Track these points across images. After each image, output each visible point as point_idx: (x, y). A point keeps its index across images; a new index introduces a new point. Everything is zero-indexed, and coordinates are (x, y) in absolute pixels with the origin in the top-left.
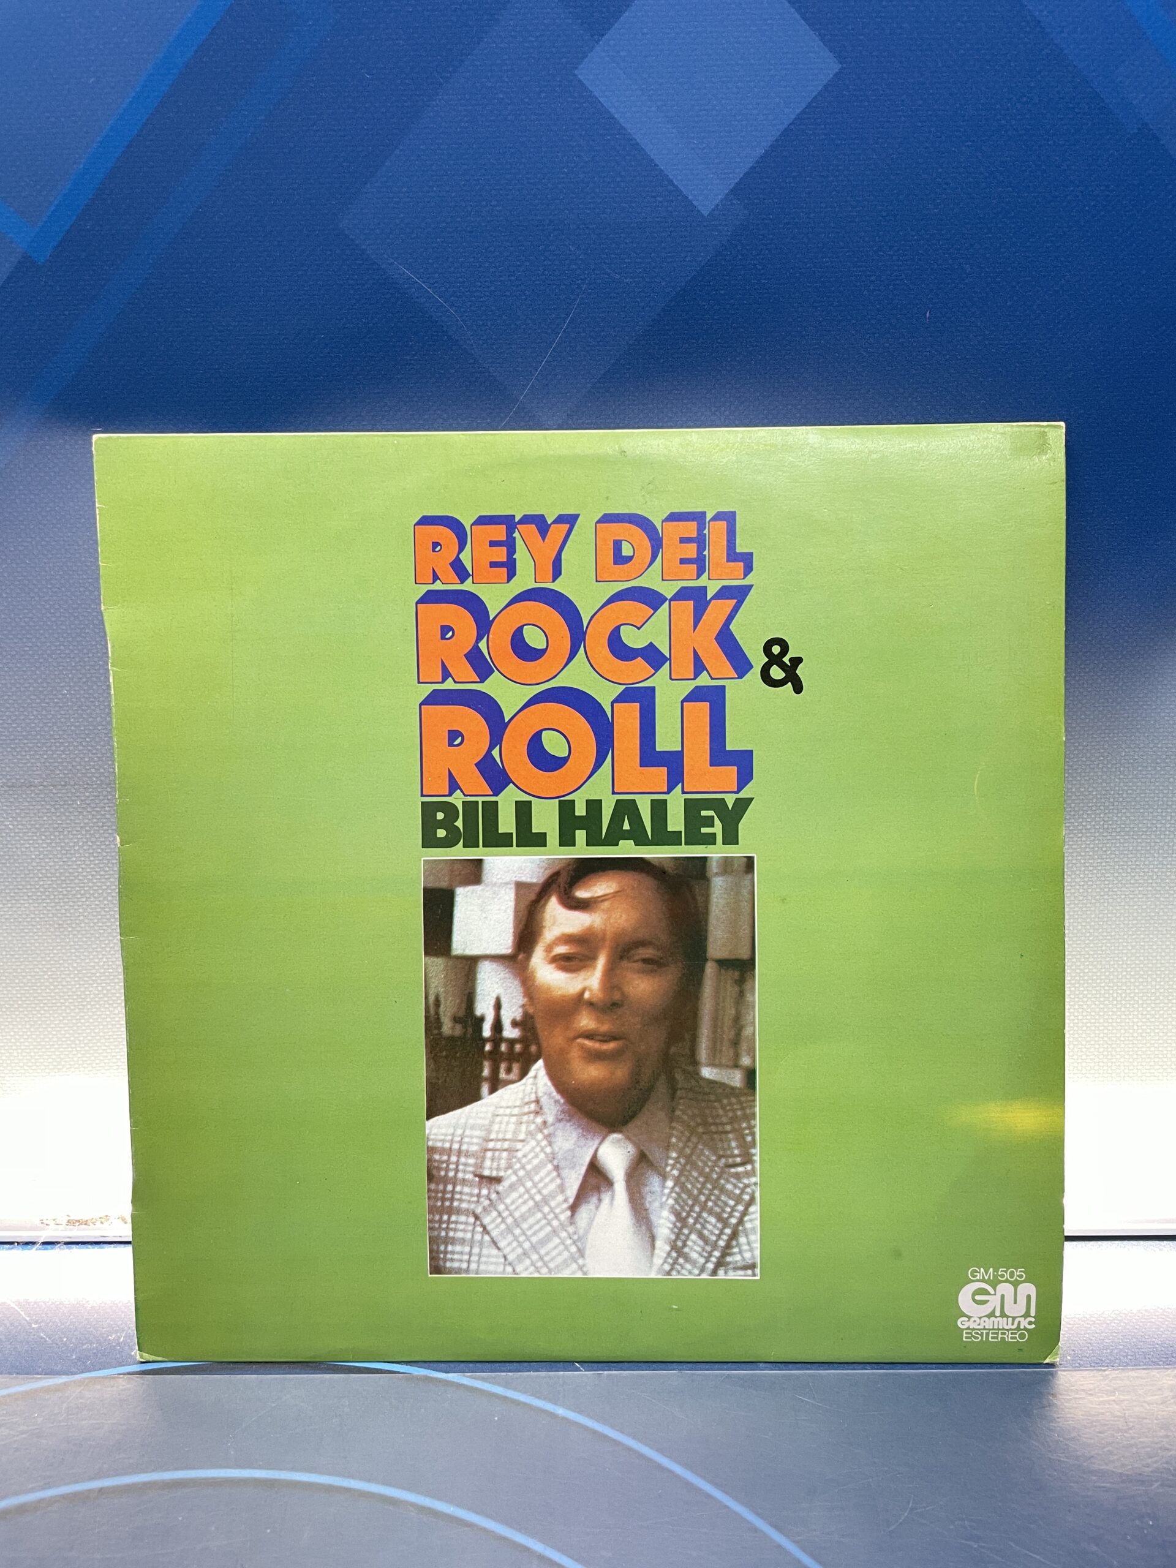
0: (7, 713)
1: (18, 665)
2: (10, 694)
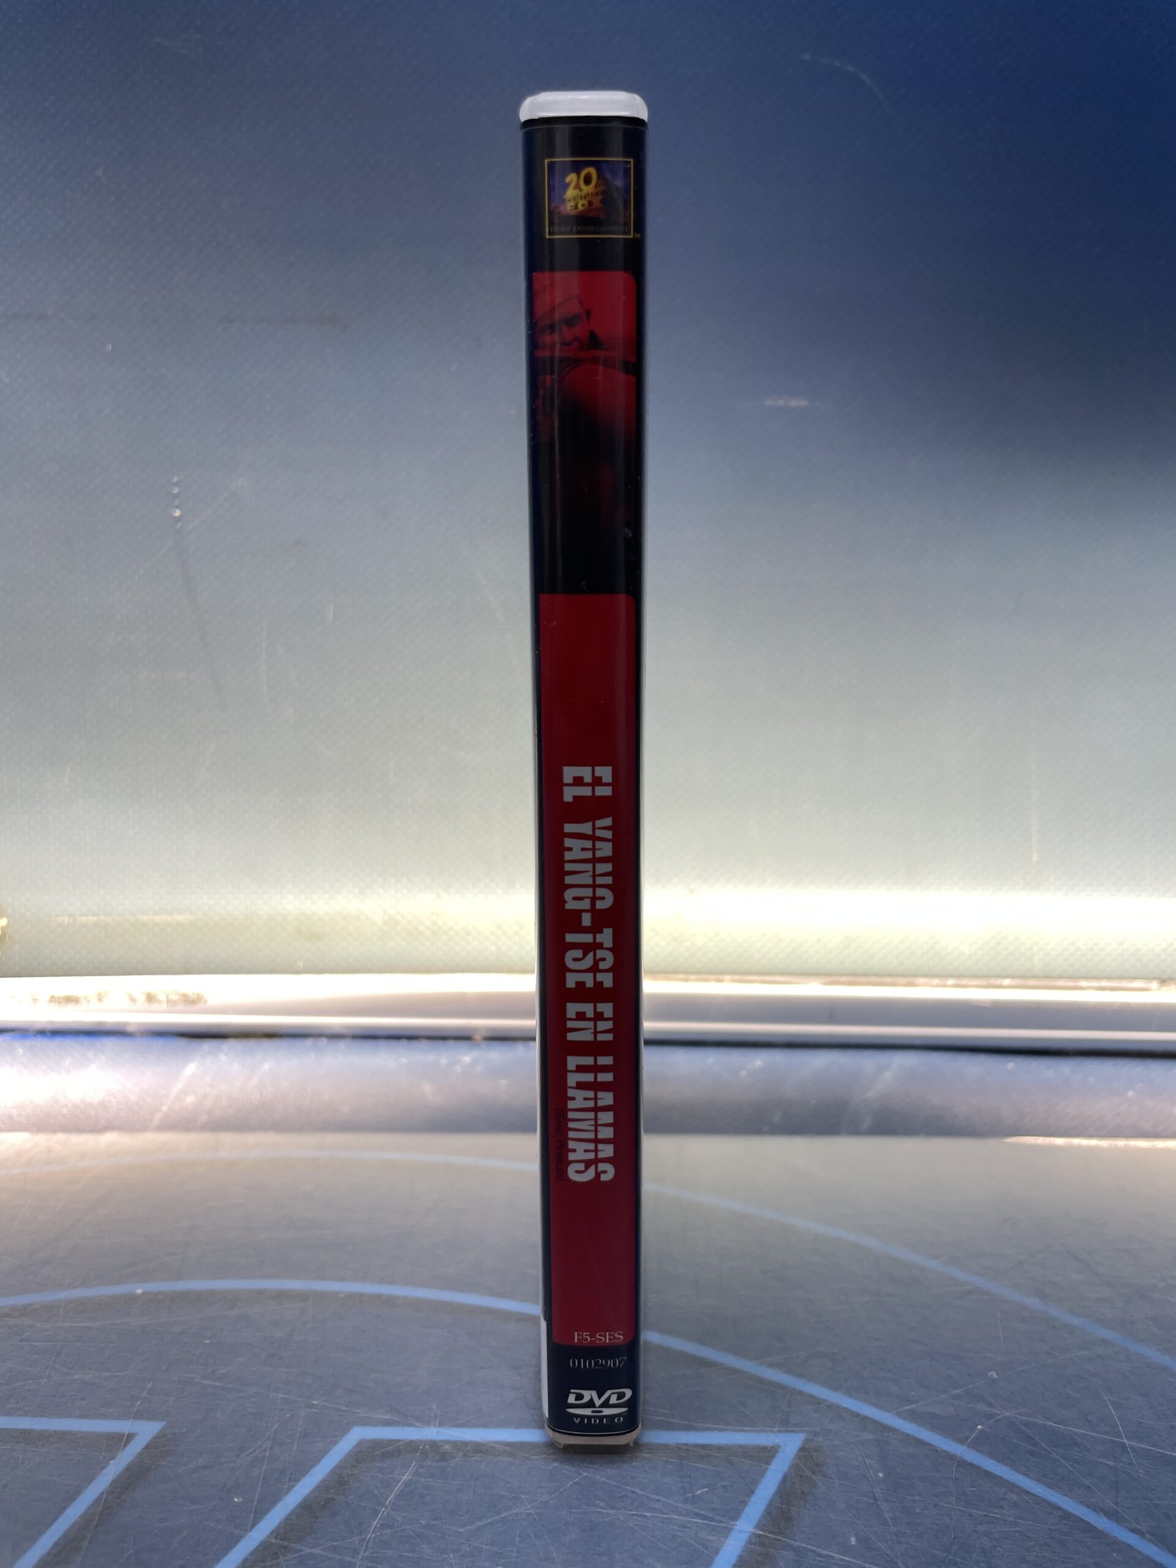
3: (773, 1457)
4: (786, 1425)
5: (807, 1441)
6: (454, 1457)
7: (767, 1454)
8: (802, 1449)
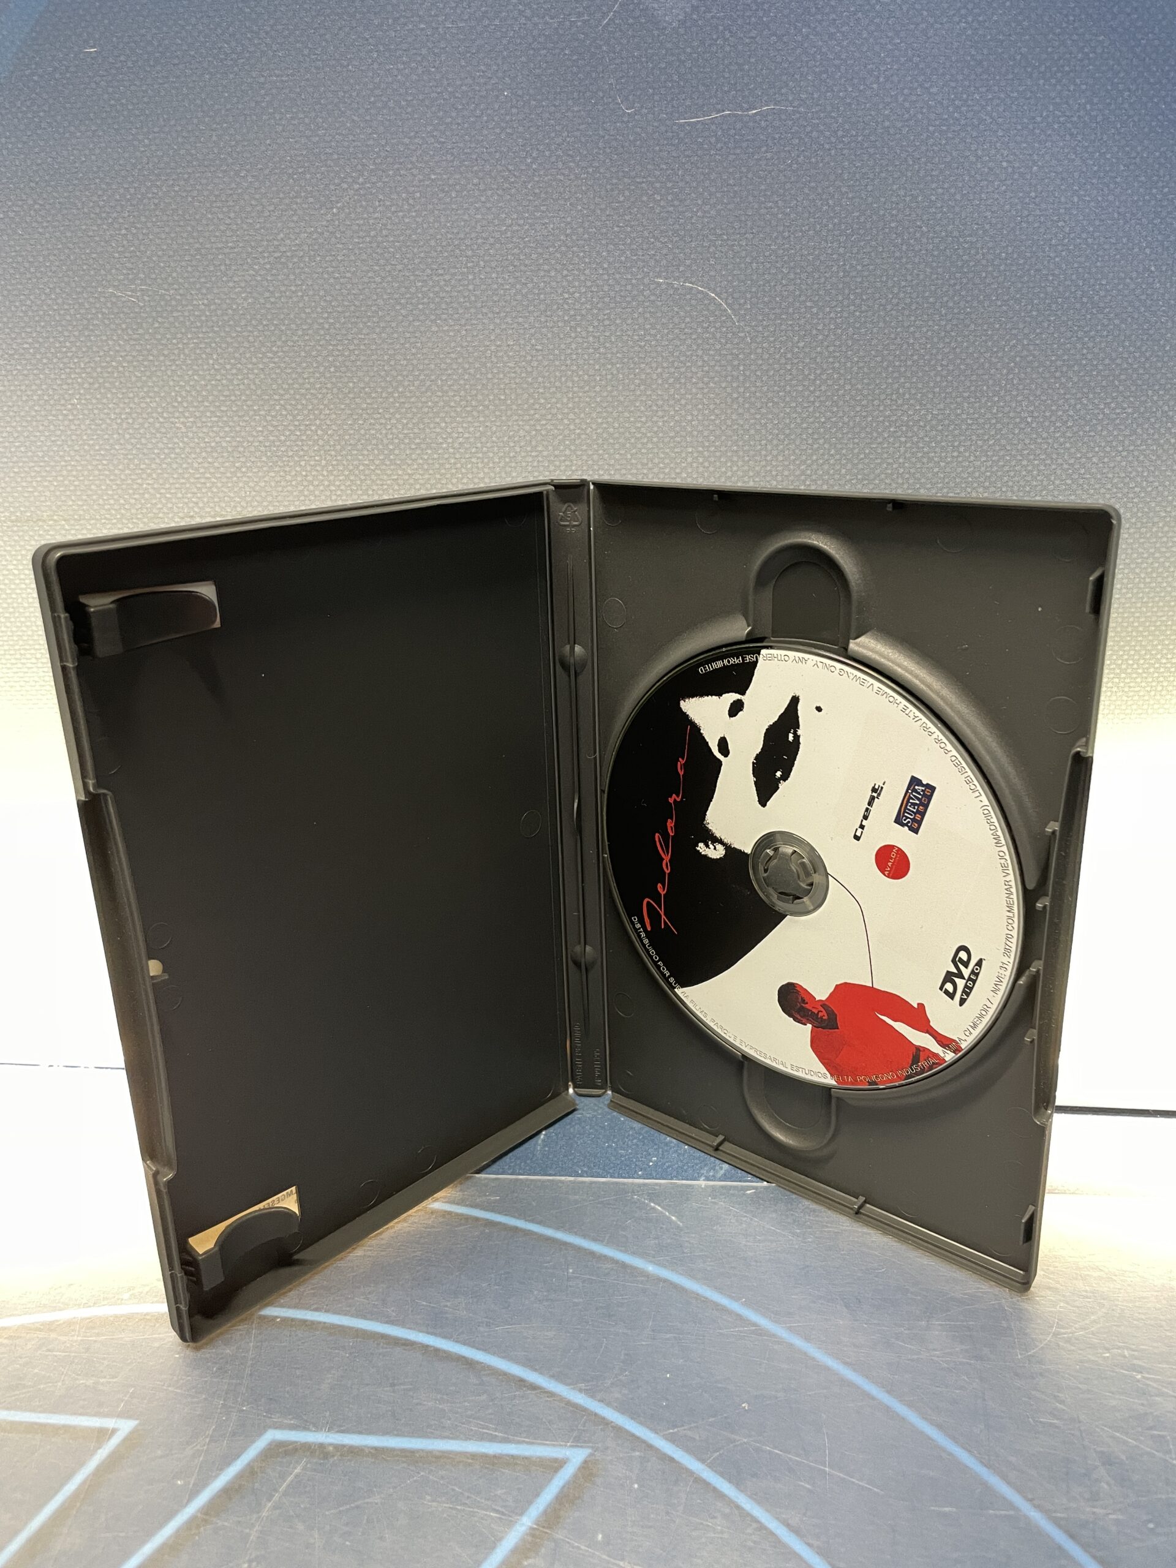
0: (8, 429)
1: (19, 367)
2: (10, 404)
3: (561, 1467)
4: (578, 1441)
5: (591, 1455)
6: (333, 1456)
7: (556, 1465)
8: (585, 1462)
